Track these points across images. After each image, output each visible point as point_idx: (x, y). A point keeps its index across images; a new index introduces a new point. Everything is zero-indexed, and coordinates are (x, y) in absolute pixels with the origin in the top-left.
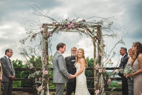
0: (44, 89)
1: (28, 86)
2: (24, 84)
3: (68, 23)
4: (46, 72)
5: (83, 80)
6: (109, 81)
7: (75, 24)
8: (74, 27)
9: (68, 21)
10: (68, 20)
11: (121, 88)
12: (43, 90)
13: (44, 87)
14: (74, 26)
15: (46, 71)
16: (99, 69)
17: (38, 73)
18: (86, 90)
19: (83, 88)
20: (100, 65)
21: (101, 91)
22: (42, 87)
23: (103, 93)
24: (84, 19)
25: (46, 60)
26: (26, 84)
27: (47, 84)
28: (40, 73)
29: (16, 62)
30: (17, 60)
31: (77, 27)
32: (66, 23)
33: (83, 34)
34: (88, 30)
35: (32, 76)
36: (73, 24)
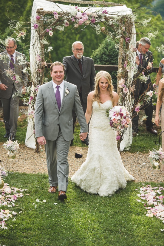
3: (79, 14)
6: (137, 107)
7: (90, 16)
9: (79, 10)
14: (88, 20)
16: (123, 87)
31: (93, 21)
36: (87, 18)
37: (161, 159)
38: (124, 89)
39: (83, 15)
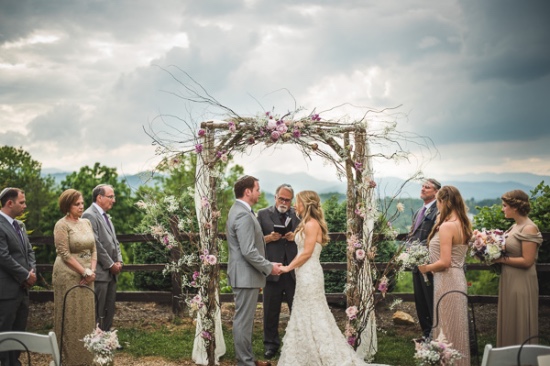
0: (207, 304)
1: (156, 283)
2: (143, 279)
3: (272, 123)
4: (212, 260)
5: (313, 280)
6: (382, 283)
7: (291, 126)
8: (288, 135)
9: (271, 118)
10: (271, 114)
11: (413, 292)
12: (204, 307)
13: (206, 299)
14: (288, 132)
15: (211, 256)
16: (356, 249)
17: (189, 259)
18: (322, 306)
19: (312, 302)
20: (362, 237)
21: (362, 308)
22: (200, 299)
23: (369, 313)
24: (317, 113)
25: (211, 223)
26: (149, 278)
27: (213, 291)
28: (194, 261)
29: (95, 172)
30: (97, 165)
31: (296, 135)
32: (267, 123)
33: (313, 153)
34: (329, 142)
35: (173, 269)
36: (286, 128)
37: (444, 361)
38: (357, 252)
39: (278, 123)
